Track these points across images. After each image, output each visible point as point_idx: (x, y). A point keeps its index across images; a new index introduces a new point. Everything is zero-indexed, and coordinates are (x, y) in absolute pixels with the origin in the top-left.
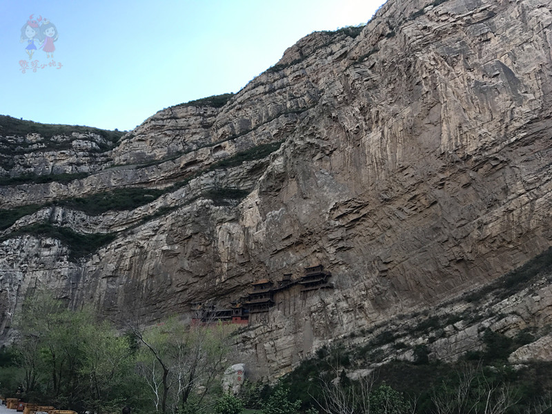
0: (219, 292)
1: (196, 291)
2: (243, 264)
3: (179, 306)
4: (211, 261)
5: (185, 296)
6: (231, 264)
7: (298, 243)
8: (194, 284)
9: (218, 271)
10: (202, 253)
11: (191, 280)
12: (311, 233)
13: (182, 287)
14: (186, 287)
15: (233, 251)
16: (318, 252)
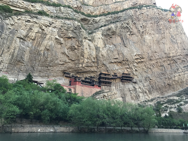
0: (79, 71)
1: (69, 67)
2: (94, 62)
3: (59, 72)
4: (79, 55)
5: (63, 68)
6: (89, 60)
7: (120, 62)
8: (68, 63)
9: (81, 61)
10: (75, 49)
11: (68, 61)
12: (127, 61)
13: (63, 62)
14: (64, 63)
15: (91, 55)
16: (128, 69)
